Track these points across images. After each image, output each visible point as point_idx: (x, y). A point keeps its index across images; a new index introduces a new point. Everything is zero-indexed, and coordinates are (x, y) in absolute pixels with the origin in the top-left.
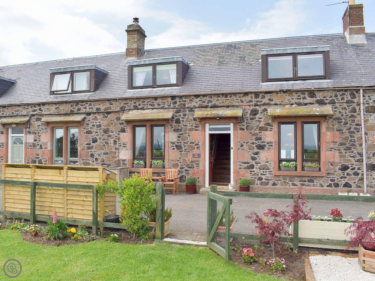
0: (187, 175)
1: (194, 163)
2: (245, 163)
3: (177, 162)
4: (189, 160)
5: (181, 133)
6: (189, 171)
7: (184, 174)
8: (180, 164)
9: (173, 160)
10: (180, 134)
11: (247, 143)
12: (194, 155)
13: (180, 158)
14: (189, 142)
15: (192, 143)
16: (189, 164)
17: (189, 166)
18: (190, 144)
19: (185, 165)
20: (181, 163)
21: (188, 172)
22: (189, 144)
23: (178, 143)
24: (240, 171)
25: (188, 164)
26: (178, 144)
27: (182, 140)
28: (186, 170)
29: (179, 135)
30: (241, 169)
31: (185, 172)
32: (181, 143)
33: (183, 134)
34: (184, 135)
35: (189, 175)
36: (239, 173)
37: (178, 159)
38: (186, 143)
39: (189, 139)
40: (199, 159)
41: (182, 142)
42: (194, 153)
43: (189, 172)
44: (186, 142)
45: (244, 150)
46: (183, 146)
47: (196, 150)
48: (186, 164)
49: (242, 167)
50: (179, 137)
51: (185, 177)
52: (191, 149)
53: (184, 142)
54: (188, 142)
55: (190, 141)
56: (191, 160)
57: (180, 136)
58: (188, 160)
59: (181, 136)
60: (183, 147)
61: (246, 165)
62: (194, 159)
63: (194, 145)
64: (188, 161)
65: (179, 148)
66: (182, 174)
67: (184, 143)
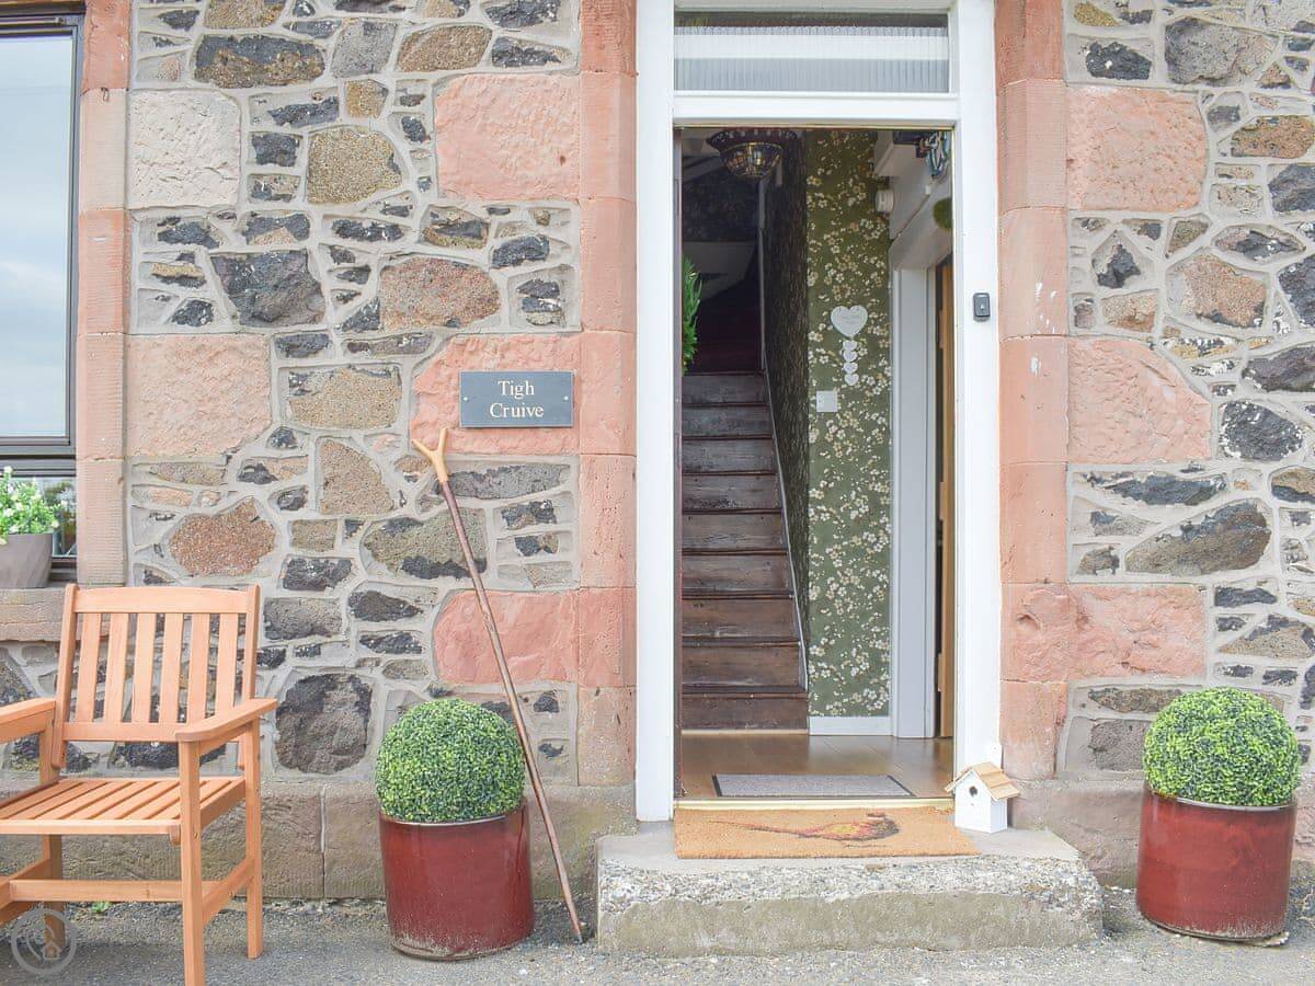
0: (391, 671)
1: (489, 506)
2: (1160, 491)
3: (250, 490)
4: (413, 464)
5: (298, 94)
6: (412, 612)
7: (340, 656)
8: (281, 520)
9: (183, 472)
10: (292, 115)
11: (1183, 236)
12: (478, 394)
13: (284, 439)
14: (414, 224)
15: (448, 227)
16: (410, 511)
17: (415, 543)
18: (428, 238)
19: (352, 525)
20: (299, 503)
21: (403, 625)
22: (410, 242)
23: (257, 226)
24: (1101, 596)
25: (408, 523)
26: (263, 246)
27: (312, 197)
28: (370, 606)
29: (270, 126)
30: (1115, 563)
31: (354, 627)
32: (300, 226)
33: (333, 104)
34: (344, 118)
35: (420, 672)
36: (1083, 619)
37: (260, 451)
38: (375, 234)
39: (412, 174)
40: (553, 440)
41: (316, 214)
42: (487, 363)
43: (419, 627)
44: (375, 216)
45: (1145, 323)
46: (322, 268)
47: (508, 319)
48: (374, 520)
49: (1123, 546)
50: (273, 150)
51: (364, 697)
52: (449, 308)
53: (343, 211)
54: (403, 212)
55: (422, 201)
56: (436, 457)
57: (293, 142)
58: (398, 464)
59: (305, 131)
60: (330, 284)
61: (1170, 518)
62: (481, 451)
63: (480, 257)
64: (395, 481)
65: (268, 301)
66: (315, 651)
67: (345, 229)
